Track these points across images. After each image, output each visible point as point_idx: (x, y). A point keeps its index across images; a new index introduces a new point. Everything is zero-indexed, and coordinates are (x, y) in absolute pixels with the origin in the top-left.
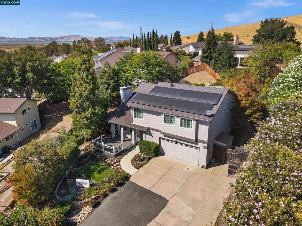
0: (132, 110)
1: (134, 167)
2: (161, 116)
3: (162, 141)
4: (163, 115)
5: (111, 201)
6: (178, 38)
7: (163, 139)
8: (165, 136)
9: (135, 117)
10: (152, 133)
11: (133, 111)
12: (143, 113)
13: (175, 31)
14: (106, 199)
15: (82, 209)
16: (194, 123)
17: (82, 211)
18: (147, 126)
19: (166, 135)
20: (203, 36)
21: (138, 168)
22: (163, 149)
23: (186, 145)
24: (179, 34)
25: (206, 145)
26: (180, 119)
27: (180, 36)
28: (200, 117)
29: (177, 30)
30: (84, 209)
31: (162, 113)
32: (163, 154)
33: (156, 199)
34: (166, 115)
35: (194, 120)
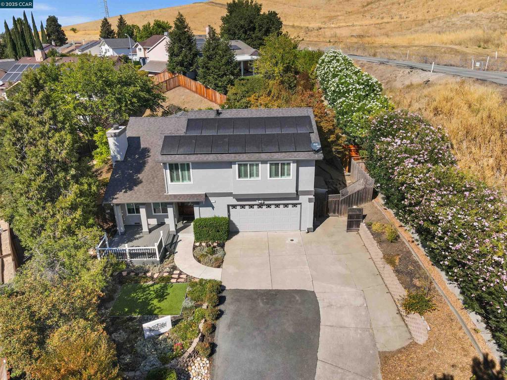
0: (166, 169)
1: (212, 266)
2: (231, 168)
3: (232, 210)
4: (237, 166)
5: (231, 331)
6: (58, 31)
7: (234, 206)
8: (238, 200)
9: (172, 180)
10: (212, 201)
11: (168, 171)
12: (191, 170)
13: (48, 17)
14: (218, 332)
15: (189, 368)
16: (293, 166)
17: (193, 371)
18: (202, 192)
19: (239, 198)
20: (110, 26)
21: (219, 267)
22: (234, 224)
23: (277, 206)
24: (57, 21)
25: (312, 197)
26: (268, 165)
27: (60, 26)
28: (302, 156)
29: (52, 15)
30: (193, 367)
31: (234, 163)
32: (237, 232)
33: (296, 298)
34: (241, 164)
35: (294, 161)
